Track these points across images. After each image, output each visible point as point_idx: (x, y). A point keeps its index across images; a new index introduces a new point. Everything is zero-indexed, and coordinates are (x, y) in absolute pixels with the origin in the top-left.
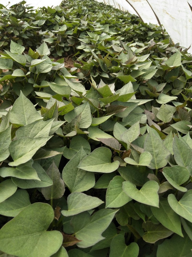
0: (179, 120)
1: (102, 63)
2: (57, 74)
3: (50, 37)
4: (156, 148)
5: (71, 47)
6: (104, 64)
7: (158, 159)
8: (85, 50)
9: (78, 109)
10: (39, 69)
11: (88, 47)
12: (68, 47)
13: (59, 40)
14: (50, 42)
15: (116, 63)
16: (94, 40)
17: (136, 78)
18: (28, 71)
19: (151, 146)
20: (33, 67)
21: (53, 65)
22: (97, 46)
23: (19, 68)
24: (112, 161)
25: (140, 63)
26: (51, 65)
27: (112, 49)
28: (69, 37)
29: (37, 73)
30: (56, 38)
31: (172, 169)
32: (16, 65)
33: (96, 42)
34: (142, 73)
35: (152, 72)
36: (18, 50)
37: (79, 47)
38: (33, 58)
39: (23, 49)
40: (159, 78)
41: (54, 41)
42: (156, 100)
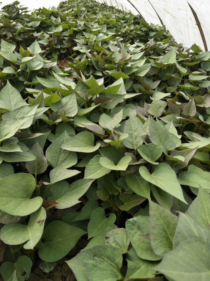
0: (170, 114)
1: (95, 61)
2: (48, 72)
3: (45, 38)
4: (135, 131)
5: (67, 49)
6: (97, 62)
7: (137, 141)
8: (81, 51)
9: (64, 100)
10: (30, 67)
11: (84, 47)
12: (64, 49)
13: (54, 41)
14: (46, 44)
15: (110, 61)
16: (90, 40)
17: (129, 76)
18: (19, 68)
19: (131, 130)
20: (24, 64)
21: (45, 63)
22: (93, 46)
23: (10, 66)
24: (95, 145)
25: (134, 61)
26: (42, 63)
27: (109, 49)
28: (65, 38)
29: (28, 71)
30: (52, 39)
31: (147, 146)
32: (7, 63)
33: (92, 42)
34: (135, 70)
35: (145, 69)
36: (9, 48)
37: (75, 48)
38: (24, 56)
39: (14, 47)
40: (154, 76)
41: (49, 42)
42: (150, 97)
